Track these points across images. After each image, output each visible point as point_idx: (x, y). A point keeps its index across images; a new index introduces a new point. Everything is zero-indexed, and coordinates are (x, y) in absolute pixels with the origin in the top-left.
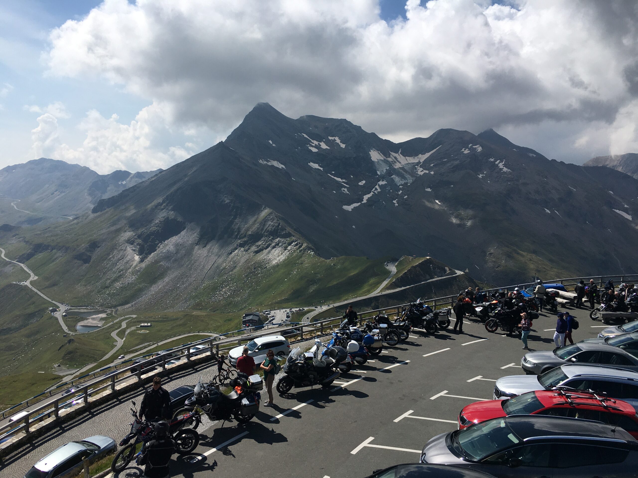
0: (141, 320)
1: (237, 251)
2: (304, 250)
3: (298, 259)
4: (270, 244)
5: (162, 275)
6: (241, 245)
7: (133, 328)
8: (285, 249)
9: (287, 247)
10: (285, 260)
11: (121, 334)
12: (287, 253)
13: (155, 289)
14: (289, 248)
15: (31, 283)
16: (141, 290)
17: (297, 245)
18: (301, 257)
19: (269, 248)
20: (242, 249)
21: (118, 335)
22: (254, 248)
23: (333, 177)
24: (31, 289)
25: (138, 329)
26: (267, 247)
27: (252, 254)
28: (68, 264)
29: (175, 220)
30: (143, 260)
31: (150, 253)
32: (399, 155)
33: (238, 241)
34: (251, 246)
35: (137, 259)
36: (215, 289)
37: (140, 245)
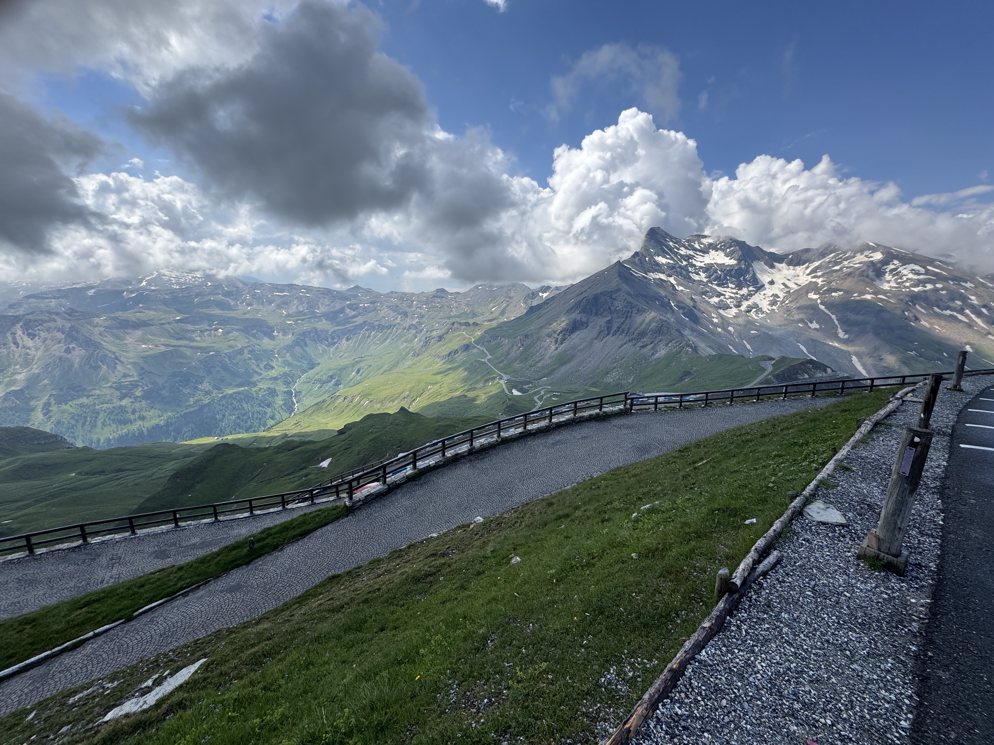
0: (553, 390)
1: (626, 345)
2: (683, 347)
3: (677, 354)
4: (653, 341)
5: (569, 361)
6: (629, 341)
7: (549, 395)
8: (667, 345)
10: (666, 354)
11: (540, 398)
12: (667, 349)
13: (563, 369)
14: (670, 345)
15: (488, 360)
16: (554, 370)
17: (676, 342)
20: (630, 344)
21: (538, 399)
22: (640, 344)
24: (487, 364)
25: (551, 397)
26: (652, 343)
27: (638, 348)
28: (510, 349)
29: (581, 321)
30: (557, 349)
31: (562, 344)
32: (784, 265)
33: (627, 338)
34: (637, 342)
35: (553, 348)
36: (607, 373)
37: (555, 338)
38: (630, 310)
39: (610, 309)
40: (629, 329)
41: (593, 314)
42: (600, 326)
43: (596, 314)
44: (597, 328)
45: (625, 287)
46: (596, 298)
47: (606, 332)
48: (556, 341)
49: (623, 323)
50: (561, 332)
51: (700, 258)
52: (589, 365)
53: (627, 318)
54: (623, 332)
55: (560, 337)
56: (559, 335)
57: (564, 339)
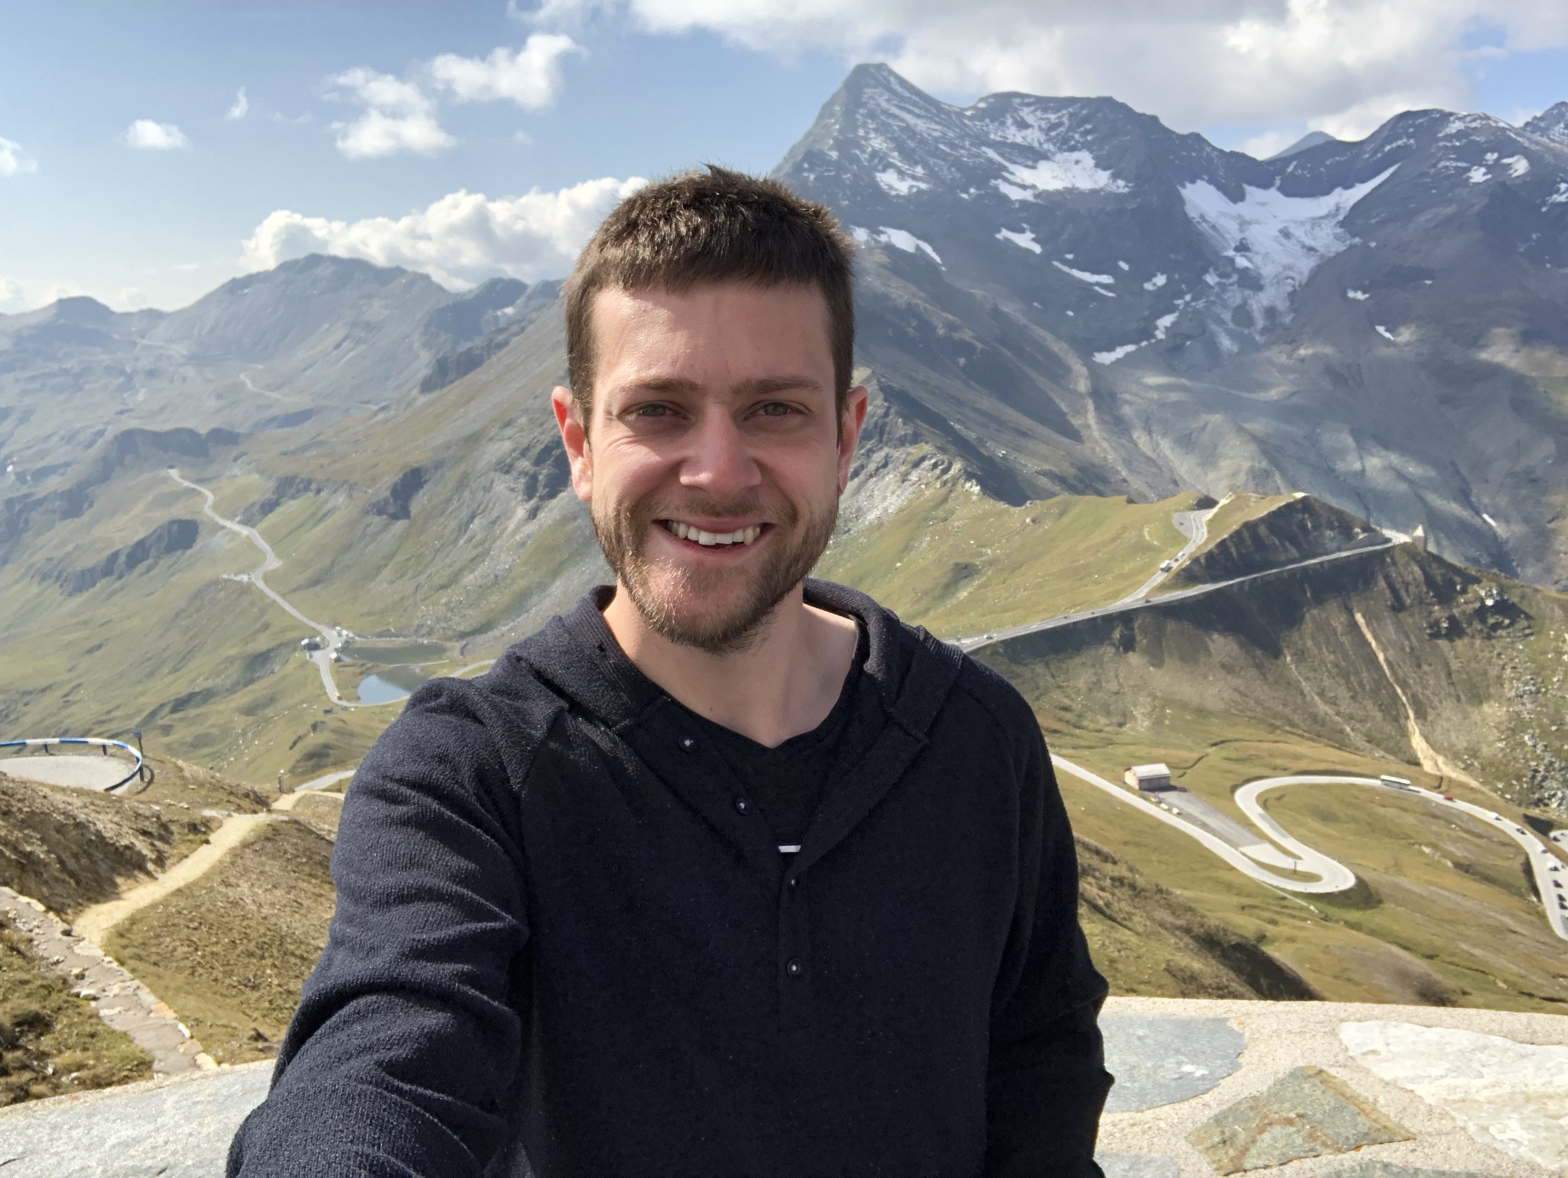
2: (955, 481)
3: (937, 506)
4: (862, 467)
5: (579, 555)
8: (904, 478)
9: (908, 474)
10: (901, 510)
12: (908, 491)
14: (915, 476)
15: (267, 577)
17: (935, 466)
18: (945, 500)
19: (862, 477)
23: (1066, 269)
24: (263, 593)
26: (858, 474)
30: (533, 514)
31: (551, 494)
32: (1273, 194)
35: (521, 512)
37: (526, 474)
48: (531, 488)
50: (547, 451)
51: (1023, 174)
55: (546, 468)
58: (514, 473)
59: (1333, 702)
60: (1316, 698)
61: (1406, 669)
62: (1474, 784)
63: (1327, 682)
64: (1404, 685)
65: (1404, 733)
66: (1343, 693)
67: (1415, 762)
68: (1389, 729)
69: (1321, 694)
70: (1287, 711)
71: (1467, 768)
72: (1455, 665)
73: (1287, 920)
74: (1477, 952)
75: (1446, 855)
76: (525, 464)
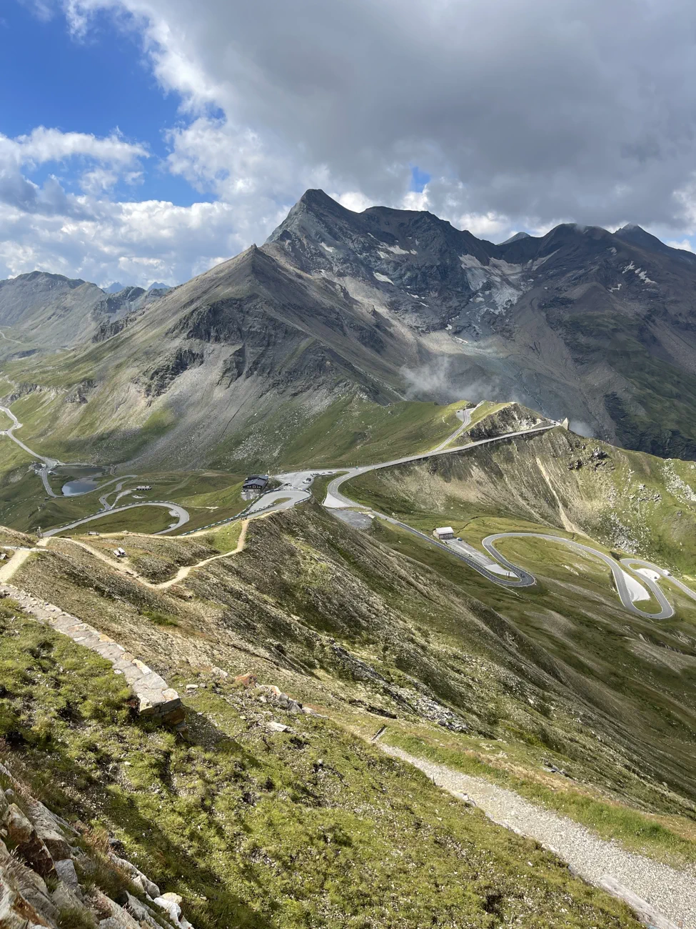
0: (140, 481)
1: (268, 394)
2: (355, 393)
3: (346, 405)
4: (311, 385)
5: (172, 425)
6: (274, 385)
7: (128, 492)
8: (331, 390)
9: (333, 389)
10: (330, 406)
12: (333, 397)
13: (162, 441)
14: (336, 390)
15: (15, 433)
16: (146, 443)
17: (346, 386)
18: (350, 402)
19: (311, 390)
20: (275, 391)
22: (290, 390)
23: (407, 293)
24: (12, 441)
25: (134, 493)
26: (308, 388)
27: (288, 398)
28: (58, 410)
29: (190, 352)
30: (150, 404)
31: (159, 394)
32: (502, 261)
33: (271, 381)
34: (287, 387)
35: (143, 402)
36: (238, 443)
37: (146, 384)
38: (273, 332)
39: (239, 330)
40: (272, 366)
41: (211, 341)
42: (225, 361)
43: (217, 340)
44: (221, 364)
45: (264, 291)
46: (215, 310)
47: (235, 371)
48: (148, 391)
49: (262, 355)
50: (156, 373)
52: (209, 431)
53: (268, 345)
54: (263, 370)
55: (155, 382)
56: (152, 378)
57: (163, 386)
58: (140, 384)
59: (525, 499)
60: (519, 497)
61: (559, 484)
62: (588, 537)
63: (524, 490)
64: (558, 492)
65: (558, 514)
66: (529, 495)
67: (561, 527)
68: (550, 511)
69: (521, 495)
70: (506, 503)
71: (585, 530)
72: (580, 483)
73: (507, 600)
74: (589, 614)
75: (576, 569)
76: (146, 380)
